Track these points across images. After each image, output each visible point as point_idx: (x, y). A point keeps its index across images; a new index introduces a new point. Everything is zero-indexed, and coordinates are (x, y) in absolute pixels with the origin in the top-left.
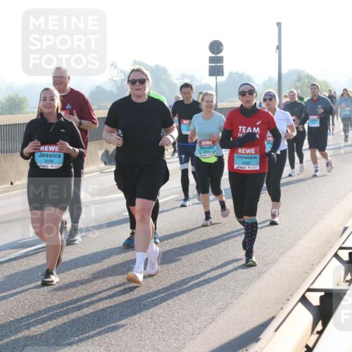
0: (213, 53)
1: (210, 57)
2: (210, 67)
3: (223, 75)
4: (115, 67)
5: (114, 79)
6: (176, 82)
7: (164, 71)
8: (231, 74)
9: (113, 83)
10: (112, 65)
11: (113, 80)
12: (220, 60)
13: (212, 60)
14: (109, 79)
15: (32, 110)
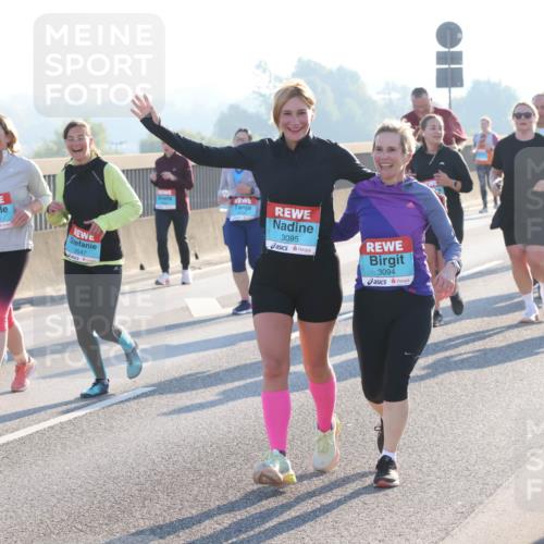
0: (444, 45)
1: (439, 54)
2: (439, 71)
3: (462, 85)
4: (264, 71)
5: (263, 93)
6: (376, 97)
7: (354, 77)
8: (477, 84)
9: (261, 99)
10: (258, 66)
11: (261, 95)
12: (457, 58)
13: (441, 58)
14: (254, 92)
15: (114, 147)
